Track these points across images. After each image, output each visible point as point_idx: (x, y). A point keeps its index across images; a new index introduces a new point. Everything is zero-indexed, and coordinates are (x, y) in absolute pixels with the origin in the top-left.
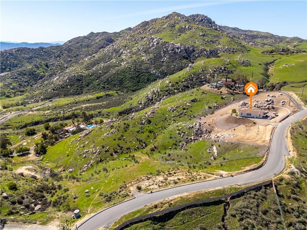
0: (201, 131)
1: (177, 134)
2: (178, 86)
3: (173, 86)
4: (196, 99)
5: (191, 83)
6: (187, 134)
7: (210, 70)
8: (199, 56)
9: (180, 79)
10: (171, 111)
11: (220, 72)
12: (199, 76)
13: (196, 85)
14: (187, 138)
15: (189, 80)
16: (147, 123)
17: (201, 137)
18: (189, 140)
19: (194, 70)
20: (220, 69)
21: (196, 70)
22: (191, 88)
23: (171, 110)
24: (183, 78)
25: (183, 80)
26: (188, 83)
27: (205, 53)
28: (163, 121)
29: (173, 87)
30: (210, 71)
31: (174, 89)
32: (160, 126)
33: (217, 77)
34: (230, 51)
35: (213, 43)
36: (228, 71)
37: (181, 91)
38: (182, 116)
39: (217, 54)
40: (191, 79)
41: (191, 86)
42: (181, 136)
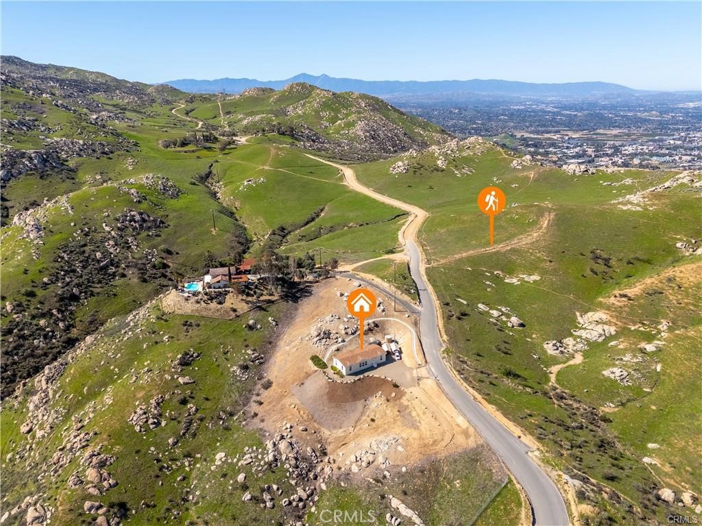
0: (305, 459)
1: (251, 506)
2: (41, 303)
3: (19, 308)
4: (187, 354)
5: (76, 281)
6: (278, 489)
7: (107, 229)
8: (12, 175)
9: (30, 277)
10: (151, 427)
11: (135, 229)
12: (84, 252)
13: (93, 283)
14: (290, 503)
15: (65, 275)
16: (116, 520)
17: (316, 478)
18: (297, 506)
19: (57, 237)
20: (130, 221)
21: (64, 236)
22: (86, 298)
23: (147, 421)
24: (40, 272)
25: (45, 280)
26: (68, 284)
27: (27, 163)
28: (157, 476)
29: (24, 311)
30: (109, 232)
31: (33, 317)
32: (168, 505)
33: (137, 246)
34: (94, 151)
35: (29, 128)
36: (154, 221)
37: (60, 316)
38: (197, 429)
39: (63, 164)
40: (66, 268)
41: (81, 293)
42: (269, 504)
